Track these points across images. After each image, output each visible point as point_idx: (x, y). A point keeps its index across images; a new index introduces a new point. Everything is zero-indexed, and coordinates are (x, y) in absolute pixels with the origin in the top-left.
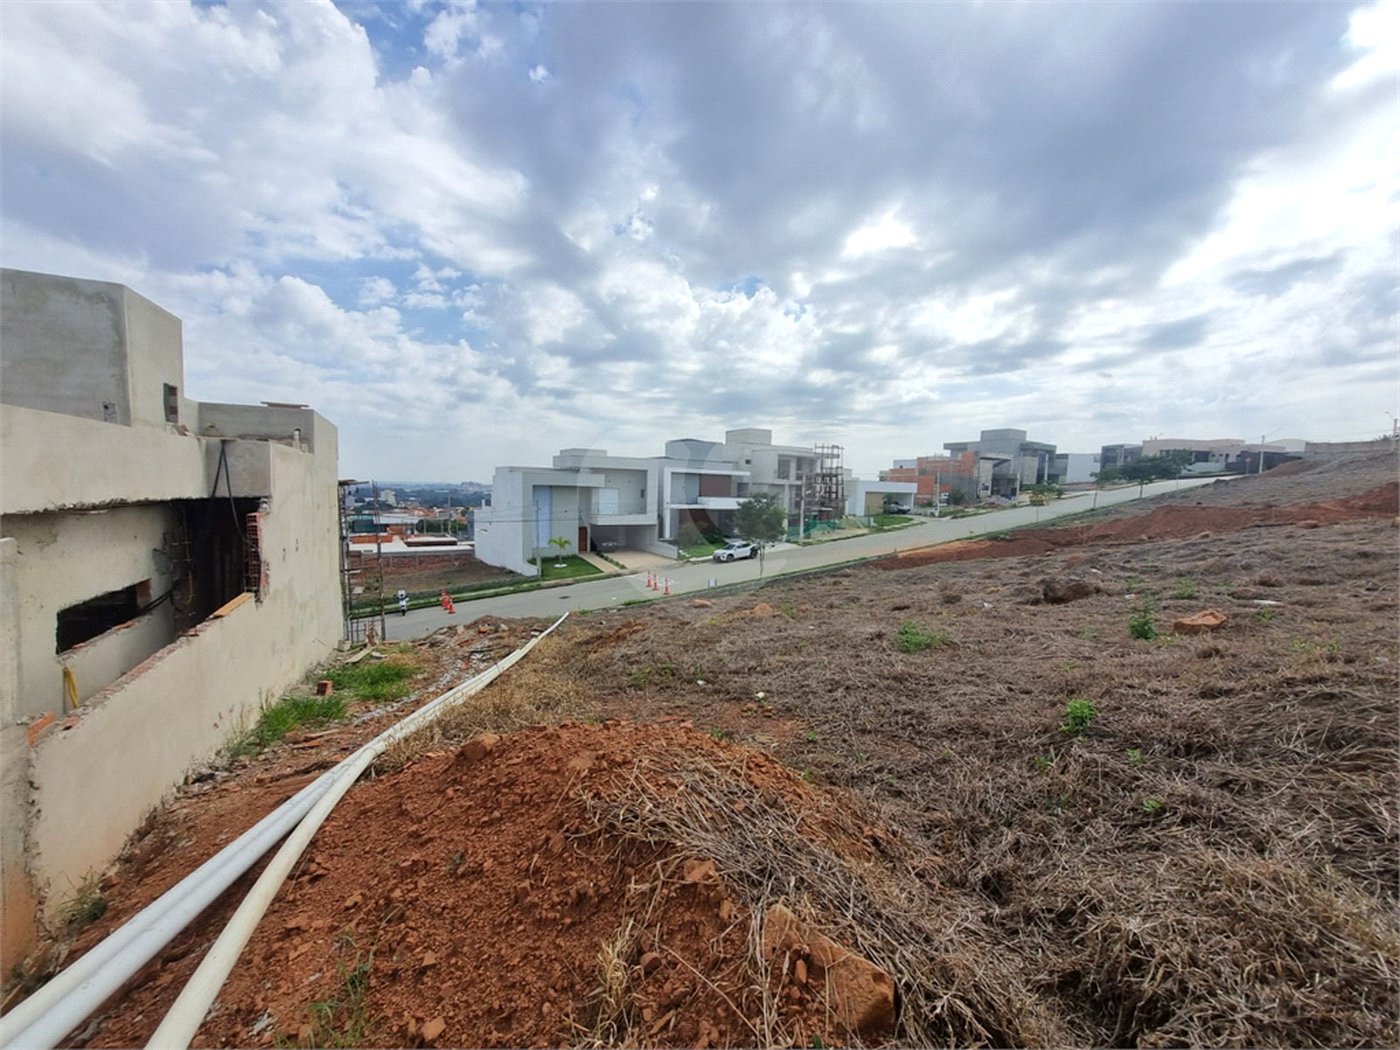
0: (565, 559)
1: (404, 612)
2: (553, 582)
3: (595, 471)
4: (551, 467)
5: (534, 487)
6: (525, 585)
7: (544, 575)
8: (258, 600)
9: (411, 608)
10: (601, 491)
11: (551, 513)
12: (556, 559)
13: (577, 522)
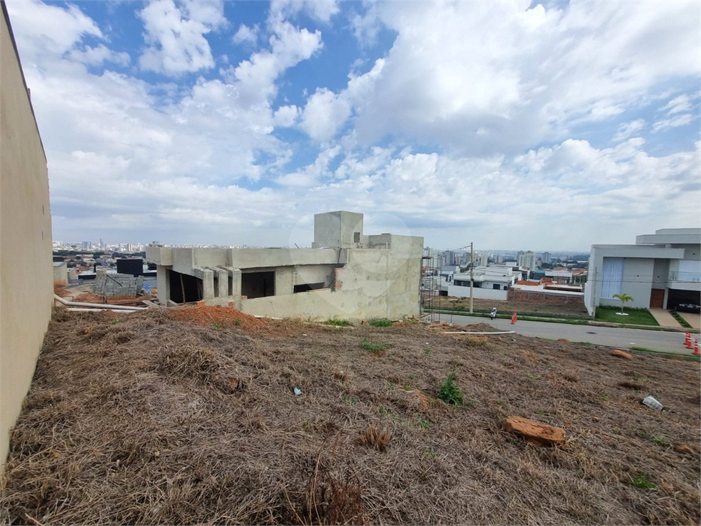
0: (626, 310)
1: (492, 318)
2: (601, 323)
3: (675, 246)
4: (635, 244)
5: (604, 257)
6: (576, 321)
7: (597, 316)
8: (333, 290)
9: (495, 317)
10: (681, 261)
11: (622, 275)
12: (618, 309)
13: (651, 284)
